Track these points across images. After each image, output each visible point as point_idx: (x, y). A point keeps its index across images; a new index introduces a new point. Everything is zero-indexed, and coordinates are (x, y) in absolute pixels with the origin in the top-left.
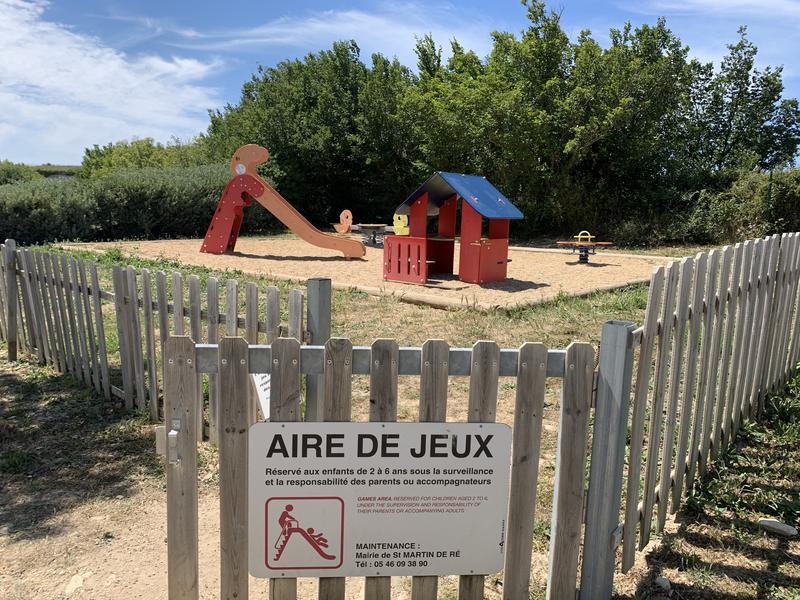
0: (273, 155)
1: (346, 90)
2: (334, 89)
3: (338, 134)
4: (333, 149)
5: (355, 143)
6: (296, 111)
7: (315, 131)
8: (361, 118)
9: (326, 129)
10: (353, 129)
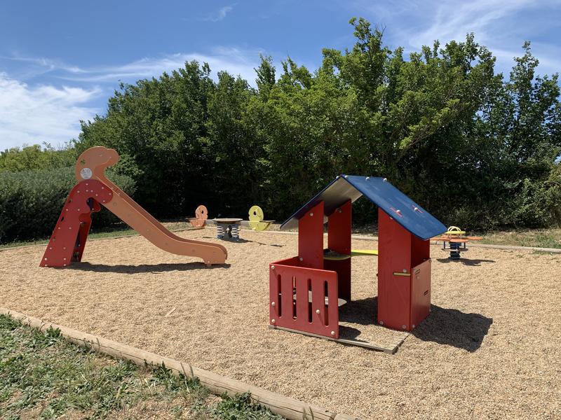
0: (132, 156)
1: (196, 101)
2: (186, 101)
3: (190, 137)
4: (187, 150)
5: (205, 145)
6: (153, 118)
7: (170, 135)
8: (211, 123)
9: (180, 133)
10: (203, 132)
